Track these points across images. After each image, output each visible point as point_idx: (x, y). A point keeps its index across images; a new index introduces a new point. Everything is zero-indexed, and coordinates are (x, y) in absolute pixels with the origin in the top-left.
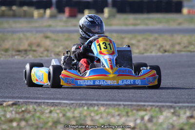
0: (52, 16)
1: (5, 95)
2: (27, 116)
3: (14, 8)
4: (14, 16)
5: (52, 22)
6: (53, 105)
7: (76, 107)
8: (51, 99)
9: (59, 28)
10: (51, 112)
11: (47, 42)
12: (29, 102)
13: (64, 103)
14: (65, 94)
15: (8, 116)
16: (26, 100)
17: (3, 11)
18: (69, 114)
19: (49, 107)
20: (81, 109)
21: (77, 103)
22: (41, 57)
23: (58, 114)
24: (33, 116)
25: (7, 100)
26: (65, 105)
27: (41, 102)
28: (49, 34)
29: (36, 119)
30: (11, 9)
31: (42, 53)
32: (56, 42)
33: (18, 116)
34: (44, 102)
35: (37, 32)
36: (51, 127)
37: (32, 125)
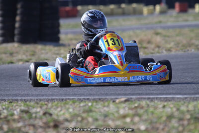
0: (162, 12)
1: (117, 93)
2: (141, 111)
3: (123, 6)
4: (124, 14)
5: (162, 18)
6: (167, 100)
7: (190, 101)
8: (163, 94)
9: (169, 24)
10: (164, 107)
11: (158, 39)
12: (142, 98)
13: (178, 98)
14: (178, 89)
15: (122, 112)
16: (139, 97)
17: (112, 10)
18: (183, 108)
19: (162, 102)
20: (195, 103)
21: (191, 98)
22: (152, 53)
23: (171, 108)
24: (146, 111)
25: (120, 97)
26: (179, 100)
27: (154, 98)
28: (160, 31)
29: (150, 114)
30: (120, 7)
31: (153, 50)
32: (167, 38)
33: (131, 112)
34: (157, 98)
35: (148, 29)
36: (165, 121)
37: (146, 120)
